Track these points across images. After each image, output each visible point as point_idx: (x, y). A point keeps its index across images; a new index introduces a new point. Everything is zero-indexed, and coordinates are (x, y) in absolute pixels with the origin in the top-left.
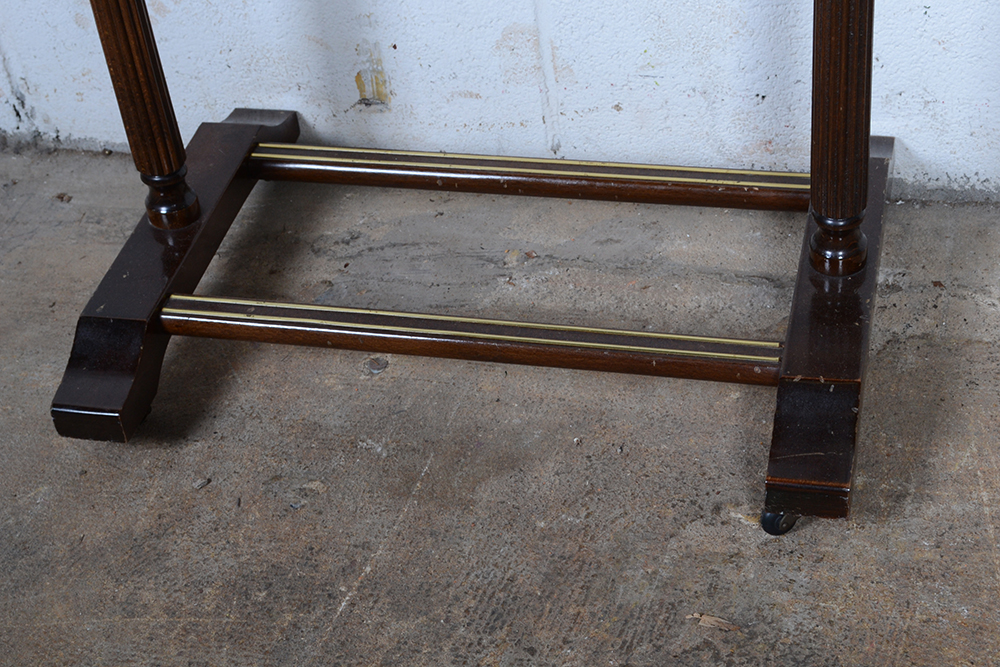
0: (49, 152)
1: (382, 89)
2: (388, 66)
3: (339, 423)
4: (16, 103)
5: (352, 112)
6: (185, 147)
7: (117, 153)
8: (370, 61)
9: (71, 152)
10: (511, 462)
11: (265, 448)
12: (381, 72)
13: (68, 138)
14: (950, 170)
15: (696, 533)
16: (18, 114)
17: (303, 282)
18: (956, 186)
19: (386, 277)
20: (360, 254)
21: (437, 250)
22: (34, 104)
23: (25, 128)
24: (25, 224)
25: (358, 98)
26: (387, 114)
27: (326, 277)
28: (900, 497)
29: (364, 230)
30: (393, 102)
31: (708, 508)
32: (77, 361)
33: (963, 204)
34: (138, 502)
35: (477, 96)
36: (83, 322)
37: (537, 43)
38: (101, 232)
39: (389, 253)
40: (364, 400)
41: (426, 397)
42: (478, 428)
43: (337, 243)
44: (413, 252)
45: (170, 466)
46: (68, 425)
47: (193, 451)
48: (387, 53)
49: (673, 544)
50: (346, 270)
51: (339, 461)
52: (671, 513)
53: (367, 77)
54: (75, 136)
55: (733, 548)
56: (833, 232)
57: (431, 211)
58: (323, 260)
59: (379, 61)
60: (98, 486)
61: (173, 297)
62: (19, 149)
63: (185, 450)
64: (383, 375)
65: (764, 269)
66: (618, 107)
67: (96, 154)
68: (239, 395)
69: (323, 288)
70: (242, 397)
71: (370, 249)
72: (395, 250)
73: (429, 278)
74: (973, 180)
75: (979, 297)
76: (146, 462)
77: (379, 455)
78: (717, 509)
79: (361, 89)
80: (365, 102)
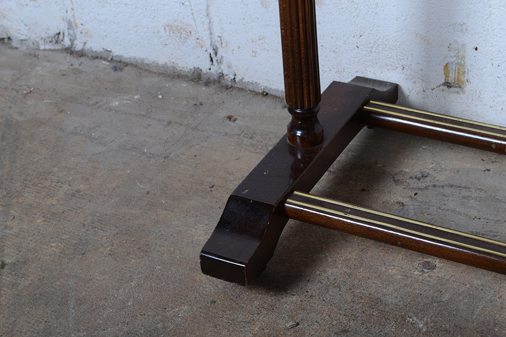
0: (227, 88)
1: (462, 77)
2: (469, 62)
3: (394, 301)
4: (212, 52)
5: (437, 91)
6: (322, 93)
7: (271, 95)
8: (456, 56)
9: (241, 90)
11: (340, 309)
12: (463, 65)
13: (241, 80)
16: (212, 60)
17: (384, 200)
19: (443, 207)
20: (426, 188)
21: (482, 194)
22: (224, 55)
23: (215, 70)
24: (203, 131)
25: (443, 81)
26: (461, 95)
27: (400, 199)
29: (431, 172)
30: (468, 88)
32: (223, 224)
34: (246, 329)
36: (232, 199)
38: (252, 145)
39: (447, 191)
40: (415, 289)
41: (460, 295)
42: (495, 324)
43: (411, 178)
44: (465, 193)
45: (272, 308)
46: (209, 267)
47: (290, 301)
48: (470, 52)
50: (415, 197)
51: (391, 328)
53: (452, 68)
54: (246, 80)
57: (481, 167)
58: (400, 188)
59: (463, 57)
60: (221, 313)
61: (296, 193)
62: (207, 84)
63: (285, 300)
64: (431, 274)
67: (257, 94)
68: (328, 269)
69: (397, 207)
70: (330, 271)
71: (434, 186)
72: (452, 189)
73: (474, 213)
76: (256, 303)
77: (421, 329)
79: (447, 73)
80: (448, 85)
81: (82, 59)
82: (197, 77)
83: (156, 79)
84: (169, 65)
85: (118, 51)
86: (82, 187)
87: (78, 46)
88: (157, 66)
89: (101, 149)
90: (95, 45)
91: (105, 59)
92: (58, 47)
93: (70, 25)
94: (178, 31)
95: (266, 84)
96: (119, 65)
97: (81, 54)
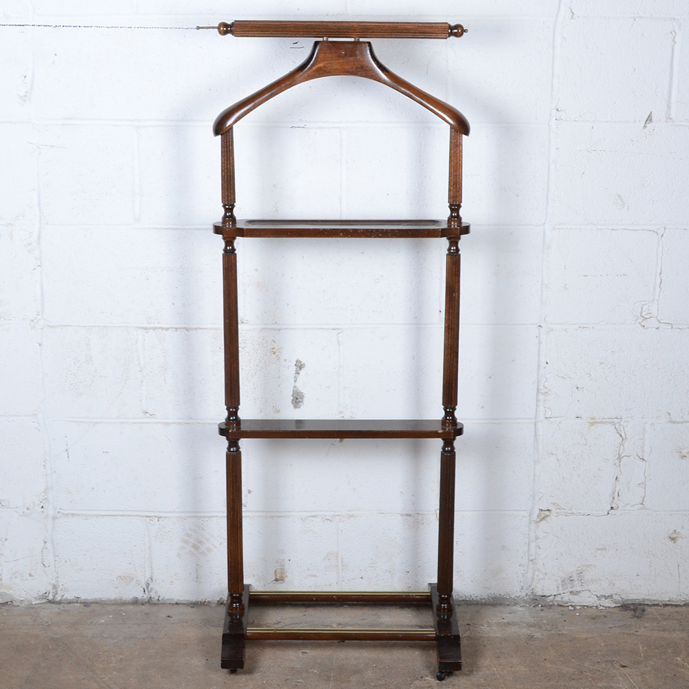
0: (156, 604)
1: (283, 575)
2: (286, 567)
3: (300, 666)
4: (145, 587)
5: (272, 584)
8: (280, 565)
9: (163, 604)
10: (357, 671)
11: (280, 674)
12: (283, 569)
13: (163, 599)
14: (466, 594)
15: (417, 683)
16: (145, 591)
18: (468, 599)
22: (153, 587)
23: (146, 596)
24: (160, 624)
25: (274, 579)
26: (283, 584)
28: (472, 671)
30: (286, 580)
31: (419, 677)
33: (471, 605)
35: (316, 576)
36: (223, 636)
37: (337, 557)
40: (305, 661)
41: (324, 659)
42: (344, 665)
47: (257, 676)
48: (287, 563)
49: (412, 685)
51: (304, 675)
52: (409, 679)
53: (278, 571)
54: (166, 598)
55: (429, 685)
56: (444, 599)
57: (301, 614)
59: (283, 565)
61: (248, 628)
65: (415, 624)
66: (362, 578)
67: (173, 604)
74: (473, 596)
75: (481, 627)
77: (316, 673)
78: (422, 677)
79: (276, 575)
80: (277, 580)
81: (62, 605)
82: (135, 602)
83: (114, 607)
84: (118, 598)
85: (85, 596)
86: (121, 657)
87: (58, 598)
88: (110, 601)
89: (116, 641)
90: (70, 596)
91: (77, 602)
92: (44, 601)
93: (55, 587)
94: (125, 579)
95: (178, 598)
96: (86, 604)
97: (60, 603)
